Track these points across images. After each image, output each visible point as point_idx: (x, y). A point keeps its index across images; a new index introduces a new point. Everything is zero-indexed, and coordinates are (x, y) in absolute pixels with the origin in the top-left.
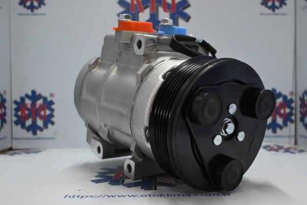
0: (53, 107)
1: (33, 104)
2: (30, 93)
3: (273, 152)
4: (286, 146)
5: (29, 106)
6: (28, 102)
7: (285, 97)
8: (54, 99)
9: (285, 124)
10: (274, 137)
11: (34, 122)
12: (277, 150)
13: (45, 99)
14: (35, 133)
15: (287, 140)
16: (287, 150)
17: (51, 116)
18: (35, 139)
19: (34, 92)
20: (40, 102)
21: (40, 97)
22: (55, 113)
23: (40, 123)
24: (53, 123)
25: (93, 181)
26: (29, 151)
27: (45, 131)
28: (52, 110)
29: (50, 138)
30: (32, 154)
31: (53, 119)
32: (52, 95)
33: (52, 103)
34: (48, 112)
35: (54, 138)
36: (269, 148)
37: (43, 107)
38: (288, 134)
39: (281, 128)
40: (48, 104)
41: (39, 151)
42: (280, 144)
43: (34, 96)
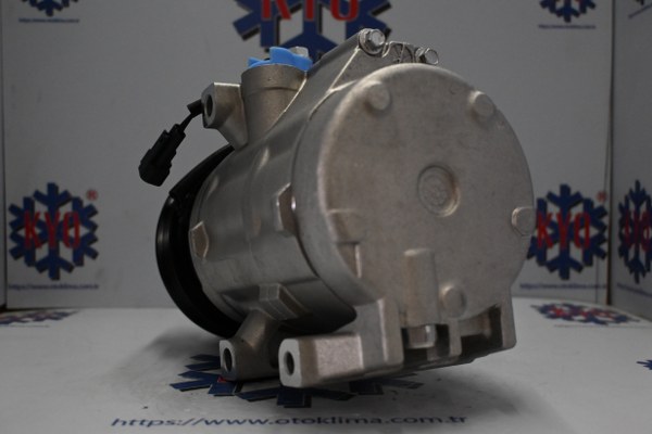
0: (95, 219)
1: (52, 213)
2: (44, 191)
3: (560, 321)
4: (589, 307)
5: (42, 217)
6: (41, 209)
7: (588, 203)
8: (96, 204)
9: (588, 261)
10: (564, 287)
11: (54, 252)
12: (568, 317)
13: (77, 202)
14: (55, 276)
15: (591, 293)
16: (591, 317)
17: (91, 238)
18: (55, 287)
19: (52, 187)
20: (66, 209)
21: (66, 197)
22: (98, 233)
23: (66, 253)
24: (94, 255)
25: (175, 386)
26: (43, 316)
27: (77, 270)
28: (94, 227)
29: (87, 287)
30: (47, 322)
31: (94, 246)
32: (92, 194)
33: (92, 211)
34: (83, 231)
35: (96, 287)
36: (552, 312)
37: (72, 221)
38: (593, 282)
39: (579, 268)
40: (84, 214)
41: (65, 315)
42: (576, 304)
43: (54, 197)
